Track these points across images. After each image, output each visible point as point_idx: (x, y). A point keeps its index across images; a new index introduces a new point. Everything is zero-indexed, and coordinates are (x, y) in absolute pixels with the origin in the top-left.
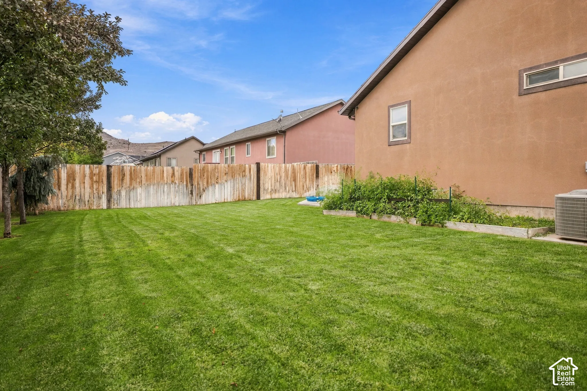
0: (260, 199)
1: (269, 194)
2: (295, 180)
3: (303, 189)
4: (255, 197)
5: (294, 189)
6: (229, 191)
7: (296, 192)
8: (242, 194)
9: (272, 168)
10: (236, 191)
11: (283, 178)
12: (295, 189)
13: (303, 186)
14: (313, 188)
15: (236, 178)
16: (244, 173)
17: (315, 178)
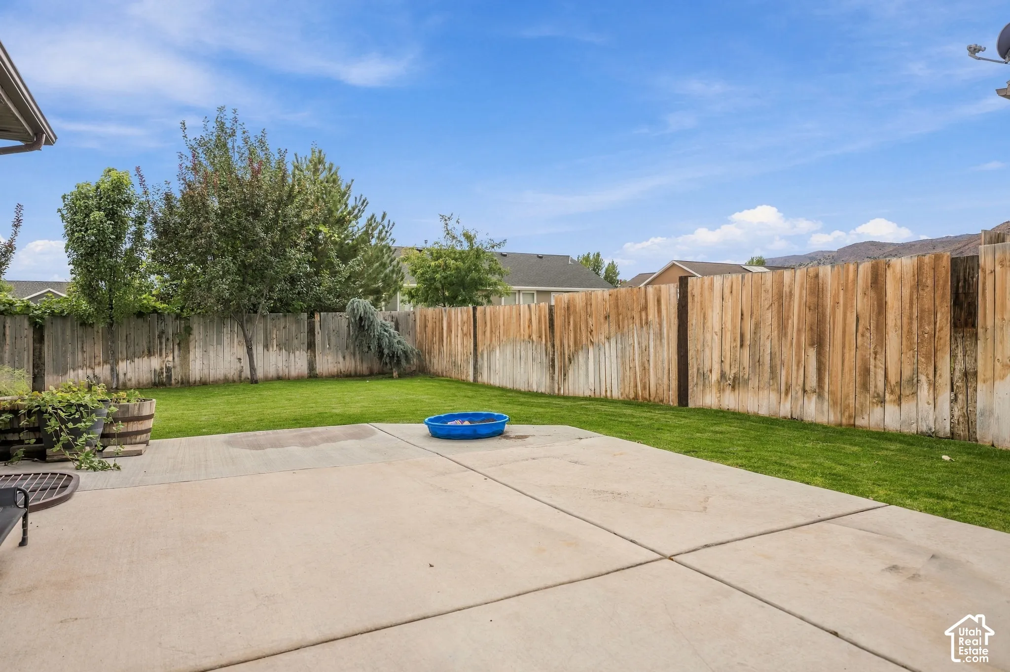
0: (687, 405)
1: (714, 390)
2: (819, 342)
3: (865, 386)
4: (672, 397)
5: (812, 382)
6: (614, 366)
7: (820, 396)
8: (641, 381)
9: (727, 291)
10: (628, 369)
11: (765, 331)
12: (820, 380)
13: (866, 372)
14: (933, 385)
15: (626, 329)
16: (644, 314)
17: (946, 332)
